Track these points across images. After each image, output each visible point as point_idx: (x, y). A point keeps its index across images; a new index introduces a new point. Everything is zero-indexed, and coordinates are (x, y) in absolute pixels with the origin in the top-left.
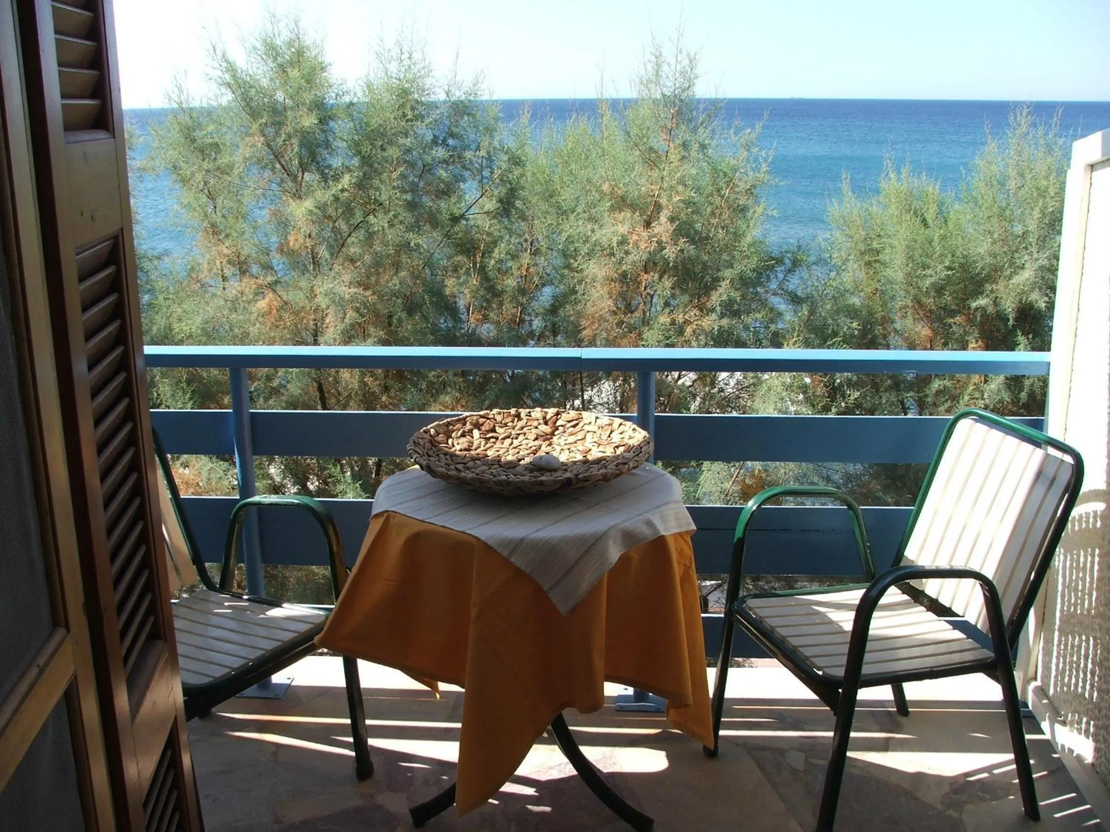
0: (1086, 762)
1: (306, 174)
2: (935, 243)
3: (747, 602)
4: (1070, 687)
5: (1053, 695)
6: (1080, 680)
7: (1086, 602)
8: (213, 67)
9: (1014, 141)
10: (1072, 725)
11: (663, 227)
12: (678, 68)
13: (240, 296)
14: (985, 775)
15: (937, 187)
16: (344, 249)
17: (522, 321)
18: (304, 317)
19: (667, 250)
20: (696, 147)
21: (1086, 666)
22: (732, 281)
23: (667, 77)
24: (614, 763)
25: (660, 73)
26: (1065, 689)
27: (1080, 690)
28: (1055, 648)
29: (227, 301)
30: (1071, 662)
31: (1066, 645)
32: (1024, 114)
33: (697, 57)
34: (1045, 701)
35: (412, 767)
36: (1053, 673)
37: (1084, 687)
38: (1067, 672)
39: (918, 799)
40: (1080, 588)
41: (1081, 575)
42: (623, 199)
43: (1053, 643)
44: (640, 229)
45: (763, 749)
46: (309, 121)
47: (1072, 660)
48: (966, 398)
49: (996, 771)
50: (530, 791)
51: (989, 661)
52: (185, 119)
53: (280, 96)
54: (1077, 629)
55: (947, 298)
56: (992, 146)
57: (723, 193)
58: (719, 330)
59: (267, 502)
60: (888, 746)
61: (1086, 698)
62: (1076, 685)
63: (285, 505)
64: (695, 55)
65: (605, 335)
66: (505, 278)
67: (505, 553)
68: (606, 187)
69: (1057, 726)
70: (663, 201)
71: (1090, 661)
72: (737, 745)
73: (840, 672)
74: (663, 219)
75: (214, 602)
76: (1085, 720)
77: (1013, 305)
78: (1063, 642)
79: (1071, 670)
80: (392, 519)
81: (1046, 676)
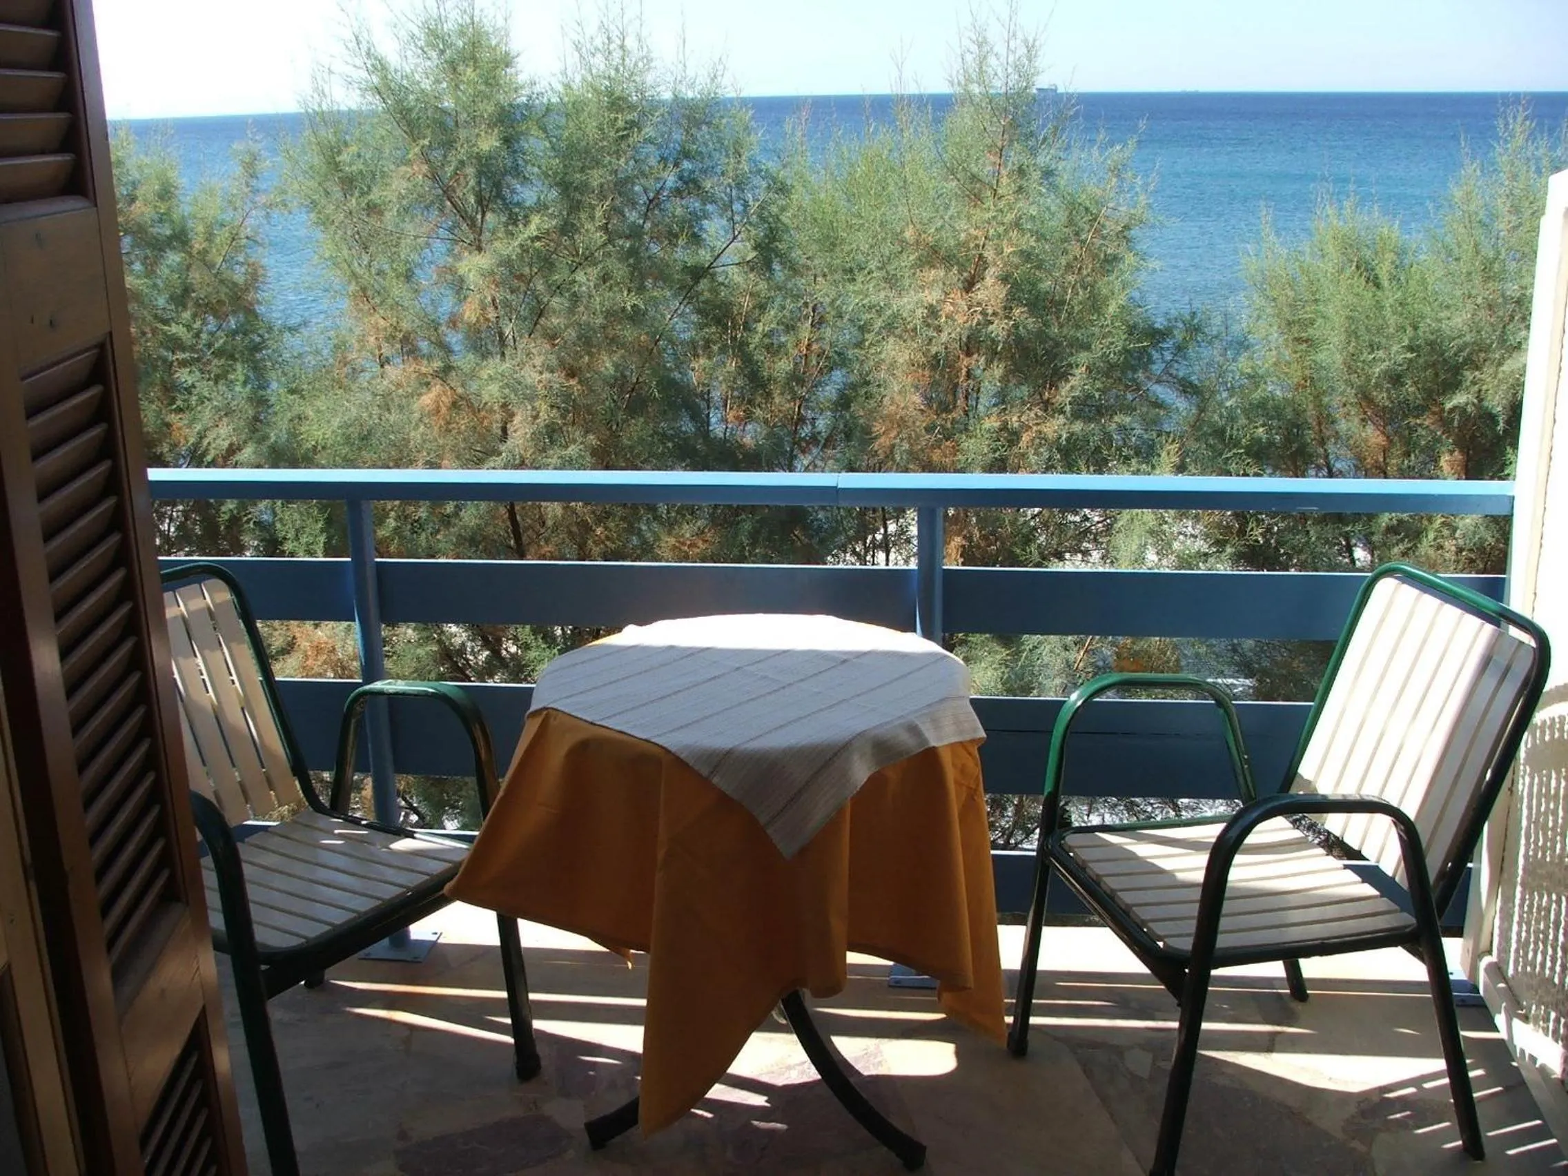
0: (1553, 1077)
1: (489, 216)
2: (1388, 312)
3: (1067, 839)
4: (1535, 967)
5: (1513, 976)
6: (1548, 958)
7: (1558, 846)
8: (355, 66)
9: (1505, 158)
10: (1536, 1023)
11: (990, 291)
12: (1011, 59)
13: (394, 388)
14: (1411, 1090)
15: (1396, 226)
16: (542, 321)
17: (801, 420)
18: (485, 417)
19: (994, 325)
20: (1036, 175)
21: (1556, 938)
22: (1089, 369)
23: (996, 74)
24: (880, 1062)
25: (984, 68)
26: (1529, 969)
27: (1547, 972)
28: (1517, 909)
29: (376, 395)
30: (1537, 932)
31: (1531, 906)
32: (1520, 119)
33: (1037, 43)
34: (1502, 985)
35: (595, 1063)
36: (1514, 946)
37: (1552, 969)
38: (1532, 946)
39: (1309, 1124)
40: (1550, 824)
41: (1552, 806)
42: (934, 250)
43: (1514, 902)
44: (957, 295)
45: (1094, 1045)
46: (489, 143)
47: (1539, 929)
48: (1431, 536)
49: (1427, 1085)
50: (759, 1100)
51: (1408, 930)
52: (328, 135)
53: (448, 103)
54: (1545, 884)
55: (1410, 388)
56: (1471, 169)
57: (1083, 237)
58: (1068, 440)
59: (391, 691)
60: (1273, 1044)
61: (1555, 985)
62: (1543, 965)
63: (416, 695)
64: (1035, 40)
65: (906, 446)
66: (776, 359)
67: (705, 772)
68: (909, 234)
69: (1516, 1022)
70: (989, 254)
71: (1561, 931)
72: (1056, 1039)
73: (1186, 944)
74: (989, 281)
75: (321, 830)
76: (1553, 1015)
77: (1504, 401)
78: (1527, 902)
79: (1536, 943)
80: (552, 720)
81: (1504, 950)
